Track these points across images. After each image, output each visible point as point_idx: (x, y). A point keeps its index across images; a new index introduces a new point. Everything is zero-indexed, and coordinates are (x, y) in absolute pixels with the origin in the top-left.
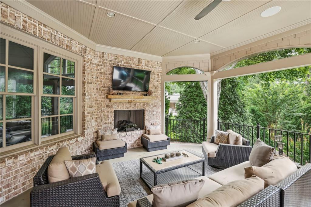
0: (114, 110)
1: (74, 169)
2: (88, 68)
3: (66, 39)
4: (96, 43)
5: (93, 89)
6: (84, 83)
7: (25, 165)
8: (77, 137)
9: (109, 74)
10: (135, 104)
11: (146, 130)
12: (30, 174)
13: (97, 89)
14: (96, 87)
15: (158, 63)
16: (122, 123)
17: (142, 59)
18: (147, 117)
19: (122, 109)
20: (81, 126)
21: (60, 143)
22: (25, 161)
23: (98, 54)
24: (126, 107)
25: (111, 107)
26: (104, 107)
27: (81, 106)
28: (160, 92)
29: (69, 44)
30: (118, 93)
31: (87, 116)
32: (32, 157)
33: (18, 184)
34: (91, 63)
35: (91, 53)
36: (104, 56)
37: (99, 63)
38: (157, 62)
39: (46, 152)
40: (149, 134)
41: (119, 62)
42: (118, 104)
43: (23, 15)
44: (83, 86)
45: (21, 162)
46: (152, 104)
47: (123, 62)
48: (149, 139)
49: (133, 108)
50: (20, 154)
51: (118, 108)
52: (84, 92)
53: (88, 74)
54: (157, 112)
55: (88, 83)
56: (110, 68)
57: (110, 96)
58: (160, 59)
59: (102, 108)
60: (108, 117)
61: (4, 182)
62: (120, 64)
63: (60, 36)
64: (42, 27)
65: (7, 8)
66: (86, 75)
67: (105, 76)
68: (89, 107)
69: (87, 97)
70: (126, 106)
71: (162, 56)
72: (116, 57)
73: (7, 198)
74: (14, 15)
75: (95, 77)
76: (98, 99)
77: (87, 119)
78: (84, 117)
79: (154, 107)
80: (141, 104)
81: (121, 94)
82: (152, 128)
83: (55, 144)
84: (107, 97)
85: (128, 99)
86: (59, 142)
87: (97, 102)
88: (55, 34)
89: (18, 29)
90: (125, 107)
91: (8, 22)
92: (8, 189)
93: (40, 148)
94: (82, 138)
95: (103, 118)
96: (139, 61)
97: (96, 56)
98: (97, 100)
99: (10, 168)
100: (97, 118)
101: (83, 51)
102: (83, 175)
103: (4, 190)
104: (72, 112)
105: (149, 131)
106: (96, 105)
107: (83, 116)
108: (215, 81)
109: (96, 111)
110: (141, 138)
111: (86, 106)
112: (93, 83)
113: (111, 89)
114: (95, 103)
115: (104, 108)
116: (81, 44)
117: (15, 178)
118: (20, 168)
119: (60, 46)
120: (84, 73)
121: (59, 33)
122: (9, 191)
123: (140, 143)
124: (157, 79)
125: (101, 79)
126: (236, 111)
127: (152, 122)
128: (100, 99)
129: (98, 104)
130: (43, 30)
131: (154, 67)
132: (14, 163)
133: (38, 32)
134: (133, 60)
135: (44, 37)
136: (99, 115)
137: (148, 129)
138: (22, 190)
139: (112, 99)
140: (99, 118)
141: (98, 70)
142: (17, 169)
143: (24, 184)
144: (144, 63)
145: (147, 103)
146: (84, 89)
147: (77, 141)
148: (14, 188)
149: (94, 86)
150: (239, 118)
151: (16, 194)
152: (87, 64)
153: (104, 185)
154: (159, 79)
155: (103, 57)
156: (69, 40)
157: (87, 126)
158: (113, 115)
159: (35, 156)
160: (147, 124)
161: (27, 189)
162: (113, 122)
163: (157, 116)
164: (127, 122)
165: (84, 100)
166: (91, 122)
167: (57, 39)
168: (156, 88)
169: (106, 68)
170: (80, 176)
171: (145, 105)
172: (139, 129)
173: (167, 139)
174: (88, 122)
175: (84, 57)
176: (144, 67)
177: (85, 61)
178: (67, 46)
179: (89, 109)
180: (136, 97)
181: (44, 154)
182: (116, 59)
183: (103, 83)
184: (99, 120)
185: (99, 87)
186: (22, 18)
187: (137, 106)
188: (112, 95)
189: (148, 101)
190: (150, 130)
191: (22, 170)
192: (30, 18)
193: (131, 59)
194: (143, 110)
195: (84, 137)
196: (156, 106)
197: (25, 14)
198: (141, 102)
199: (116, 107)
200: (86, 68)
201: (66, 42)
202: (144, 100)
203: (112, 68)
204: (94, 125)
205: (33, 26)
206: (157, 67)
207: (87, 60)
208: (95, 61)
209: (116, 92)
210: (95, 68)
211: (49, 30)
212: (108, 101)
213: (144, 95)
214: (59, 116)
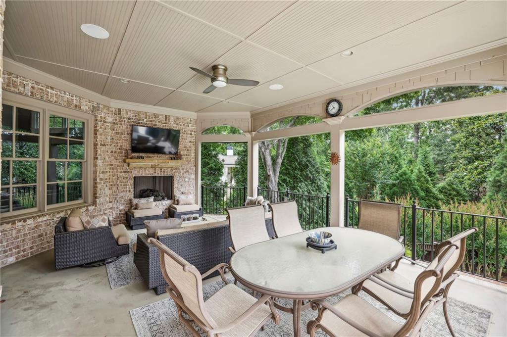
0: (134, 176)
1: (88, 222)
2: (101, 128)
3: (75, 98)
4: (110, 98)
5: (107, 151)
6: (95, 145)
7: (33, 229)
8: (87, 206)
9: (128, 134)
10: (161, 169)
11: (174, 199)
12: (37, 239)
13: (112, 152)
14: (112, 150)
15: (191, 121)
16: (145, 192)
17: (170, 116)
18: (176, 185)
19: (144, 175)
20: (92, 194)
21: (68, 211)
22: (33, 226)
23: (114, 111)
24: (149, 173)
25: (130, 172)
26: (121, 172)
27: (92, 171)
28: (193, 155)
29: (78, 104)
30: (138, 157)
31: (100, 183)
32: (39, 222)
33: (26, 247)
34: (104, 122)
35: (105, 111)
36: (122, 113)
37: (114, 121)
38: (189, 119)
39: (53, 219)
40: (178, 204)
41: (140, 120)
42: (138, 169)
43: (31, 82)
44: (94, 149)
45: (29, 226)
46: (183, 169)
47: (145, 120)
48: (176, 209)
49: (158, 173)
50: (29, 218)
51: (138, 173)
52: (96, 155)
53: (101, 135)
54: (189, 179)
55: (101, 145)
56: (128, 126)
57: (128, 160)
58: (193, 115)
59: (119, 174)
60: (126, 185)
61: (15, 243)
62: (141, 122)
63: (69, 97)
64: (49, 90)
65: (18, 78)
66: (99, 137)
67: (123, 136)
68: (102, 173)
69: (99, 162)
70: (149, 171)
71: (196, 112)
72: (136, 114)
73: (17, 258)
74: (23, 83)
75: (109, 138)
76: (113, 163)
77: (99, 186)
78: (96, 184)
79: (186, 172)
80: (169, 169)
81: (142, 158)
82: (182, 198)
83: (62, 211)
84: (124, 161)
85: (150, 164)
86: (66, 210)
87: (113, 167)
88: (63, 95)
89: (26, 95)
90: (147, 172)
91: (18, 91)
92: (17, 250)
93: (47, 214)
94: (93, 207)
95: (120, 185)
96: (166, 118)
97: (111, 113)
98: (112, 165)
99: (19, 231)
100: (112, 185)
101: (95, 109)
102: (97, 227)
103: (14, 251)
104: (81, 178)
105: (178, 201)
106: (111, 171)
107: (94, 182)
108: (256, 143)
109: (111, 177)
110: (169, 209)
111: (99, 171)
112: (107, 145)
113: (130, 152)
114: (110, 168)
115: (121, 174)
116: (92, 101)
117: (23, 241)
118: (28, 232)
119: (67, 107)
120: (96, 134)
121: (67, 94)
122: (19, 252)
123: (168, 215)
124: (189, 139)
125: (117, 140)
126: (307, 178)
127: (183, 190)
128: (116, 163)
129: (113, 169)
130: (51, 93)
131: (186, 124)
132: (23, 226)
133: (45, 96)
134: (158, 117)
135: (51, 100)
136: (115, 182)
137: (176, 198)
138: (30, 254)
139: (131, 163)
140: (114, 185)
141: (114, 129)
142: (25, 233)
143: (31, 248)
144: (173, 121)
145: (176, 169)
146: (96, 151)
147: (87, 210)
148: (22, 251)
149: (108, 149)
150: (309, 187)
151: (25, 257)
152: (99, 124)
153: (116, 236)
154: (193, 139)
155: (120, 114)
156: (78, 99)
157: (100, 194)
158: (133, 182)
159: (42, 222)
160: (176, 193)
161: (35, 254)
162: (132, 190)
163: (190, 183)
164: (151, 190)
165: (95, 165)
166: (104, 190)
167: (65, 100)
168: (188, 150)
169: (124, 127)
170: (94, 227)
171: (174, 171)
172: (166, 199)
173: (199, 209)
174: (101, 189)
175: (96, 116)
176: (172, 125)
177: (97, 120)
178: (76, 106)
179: (102, 175)
180: (161, 161)
181: (51, 221)
182: (136, 116)
183: (119, 145)
184: (115, 188)
185: (114, 149)
186: (30, 84)
187: (164, 172)
188: (131, 158)
189: (177, 166)
190: (179, 199)
191: (30, 234)
192: (37, 83)
193: (156, 116)
194: (172, 176)
195: (96, 206)
196: (188, 171)
197: (33, 81)
198: (167, 166)
199: (136, 172)
200: (98, 128)
201: (75, 102)
202: (171, 164)
203: (131, 127)
204: (108, 194)
205: (40, 91)
206: (190, 125)
207: (99, 118)
208: (110, 119)
209: (136, 155)
210: (109, 127)
211: (56, 93)
212: (126, 165)
213: (172, 159)
214: (66, 182)
